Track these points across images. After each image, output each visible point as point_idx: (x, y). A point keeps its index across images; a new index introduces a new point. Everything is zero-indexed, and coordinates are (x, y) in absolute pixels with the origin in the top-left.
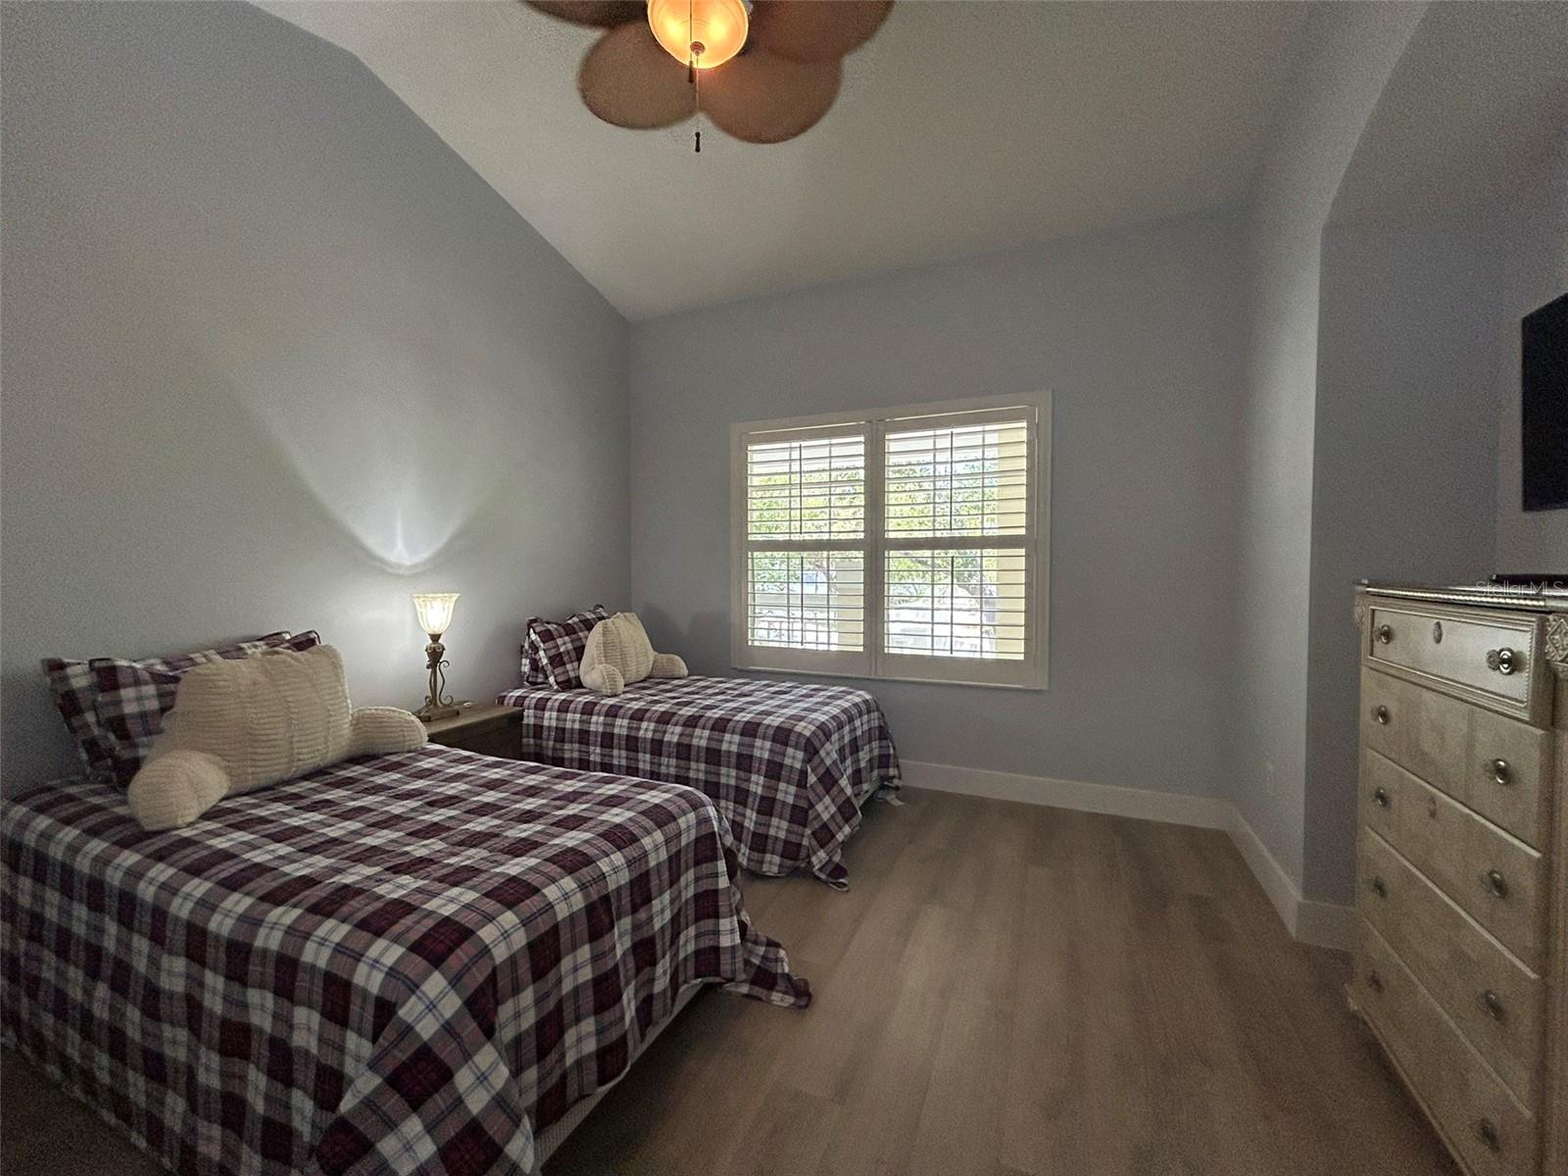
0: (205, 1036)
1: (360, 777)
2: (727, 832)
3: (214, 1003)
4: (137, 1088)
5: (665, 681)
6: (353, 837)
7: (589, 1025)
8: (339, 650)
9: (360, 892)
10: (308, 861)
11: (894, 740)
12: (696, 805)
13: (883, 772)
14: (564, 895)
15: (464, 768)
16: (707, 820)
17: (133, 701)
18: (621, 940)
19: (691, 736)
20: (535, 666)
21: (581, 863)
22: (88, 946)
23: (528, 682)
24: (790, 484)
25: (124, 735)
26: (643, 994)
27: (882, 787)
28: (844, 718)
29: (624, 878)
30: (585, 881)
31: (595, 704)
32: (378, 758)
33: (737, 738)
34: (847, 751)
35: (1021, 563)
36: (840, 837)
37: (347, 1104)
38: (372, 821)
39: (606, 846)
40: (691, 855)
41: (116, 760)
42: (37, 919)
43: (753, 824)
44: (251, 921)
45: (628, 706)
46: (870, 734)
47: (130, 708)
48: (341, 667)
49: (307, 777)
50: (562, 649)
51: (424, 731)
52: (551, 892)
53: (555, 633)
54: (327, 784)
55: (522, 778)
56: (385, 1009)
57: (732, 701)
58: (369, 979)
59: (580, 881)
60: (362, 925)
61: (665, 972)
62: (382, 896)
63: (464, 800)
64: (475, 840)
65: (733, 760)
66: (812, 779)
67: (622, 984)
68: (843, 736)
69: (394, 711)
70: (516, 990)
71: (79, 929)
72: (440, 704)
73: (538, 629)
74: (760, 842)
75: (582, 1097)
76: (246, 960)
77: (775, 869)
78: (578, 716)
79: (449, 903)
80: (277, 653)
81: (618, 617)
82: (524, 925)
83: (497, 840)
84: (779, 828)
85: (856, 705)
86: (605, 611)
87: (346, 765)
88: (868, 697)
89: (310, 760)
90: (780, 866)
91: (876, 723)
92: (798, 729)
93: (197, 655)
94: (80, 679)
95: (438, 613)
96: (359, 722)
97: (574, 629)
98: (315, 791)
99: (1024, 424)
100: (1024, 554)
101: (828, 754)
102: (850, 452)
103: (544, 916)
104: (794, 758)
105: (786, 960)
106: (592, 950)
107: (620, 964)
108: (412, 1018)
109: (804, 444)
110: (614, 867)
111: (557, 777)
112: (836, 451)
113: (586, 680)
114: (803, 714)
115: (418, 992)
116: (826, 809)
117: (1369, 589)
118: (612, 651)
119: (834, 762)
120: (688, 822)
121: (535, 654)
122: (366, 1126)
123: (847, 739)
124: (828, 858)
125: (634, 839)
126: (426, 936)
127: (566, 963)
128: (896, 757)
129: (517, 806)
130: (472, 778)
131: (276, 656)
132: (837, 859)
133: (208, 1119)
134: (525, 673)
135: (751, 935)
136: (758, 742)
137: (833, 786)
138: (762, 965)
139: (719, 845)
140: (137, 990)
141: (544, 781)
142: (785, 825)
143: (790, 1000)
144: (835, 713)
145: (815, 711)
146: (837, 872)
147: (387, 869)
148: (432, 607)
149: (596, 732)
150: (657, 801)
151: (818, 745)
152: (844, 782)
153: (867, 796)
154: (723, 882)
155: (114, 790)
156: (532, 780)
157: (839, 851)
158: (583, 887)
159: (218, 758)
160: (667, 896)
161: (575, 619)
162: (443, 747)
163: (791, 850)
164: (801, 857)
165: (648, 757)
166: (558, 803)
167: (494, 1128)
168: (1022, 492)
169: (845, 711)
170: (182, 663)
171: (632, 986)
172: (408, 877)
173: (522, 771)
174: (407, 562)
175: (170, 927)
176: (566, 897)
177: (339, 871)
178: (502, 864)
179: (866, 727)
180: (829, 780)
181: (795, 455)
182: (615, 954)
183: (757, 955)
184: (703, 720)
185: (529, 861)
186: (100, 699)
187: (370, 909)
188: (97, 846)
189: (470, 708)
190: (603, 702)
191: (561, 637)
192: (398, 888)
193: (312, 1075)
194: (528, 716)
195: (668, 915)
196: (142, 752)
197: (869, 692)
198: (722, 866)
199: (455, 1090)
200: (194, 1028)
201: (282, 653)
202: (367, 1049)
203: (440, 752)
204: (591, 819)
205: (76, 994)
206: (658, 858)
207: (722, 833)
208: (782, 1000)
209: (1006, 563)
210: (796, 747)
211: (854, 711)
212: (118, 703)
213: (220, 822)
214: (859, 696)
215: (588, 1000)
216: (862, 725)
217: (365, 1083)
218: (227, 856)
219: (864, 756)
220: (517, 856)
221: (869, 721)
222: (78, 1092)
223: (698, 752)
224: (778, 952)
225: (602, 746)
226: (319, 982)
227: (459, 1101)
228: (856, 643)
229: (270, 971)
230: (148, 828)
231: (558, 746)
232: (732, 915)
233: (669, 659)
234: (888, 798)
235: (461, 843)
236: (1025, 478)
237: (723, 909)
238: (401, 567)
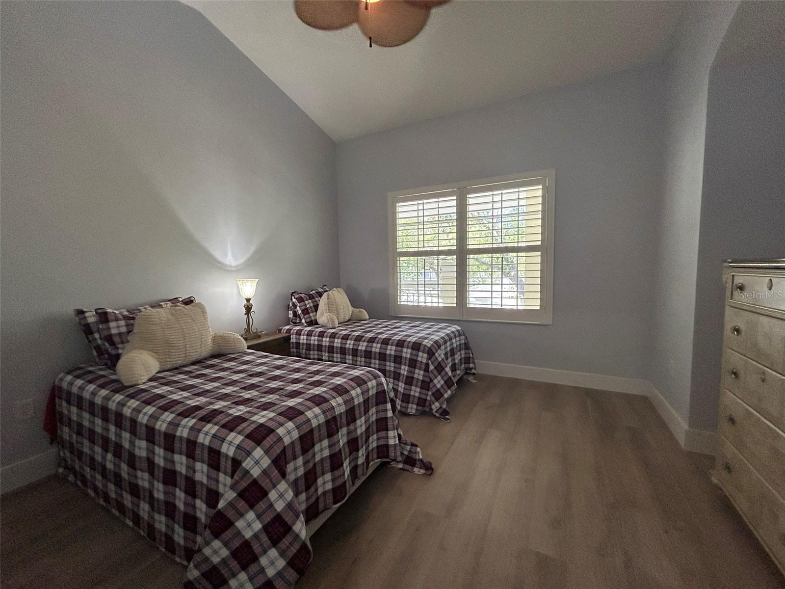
0: (156, 476)
1: (217, 364)
2: (391, 391)
3: (160, 461)
4: (128, 500)
5: (358, 321)
6: (216, 389)
7: (328, 476)
8: (205, 305)
9: (222, 412)
10: (197, 399)
11: (472, 350)
12: (376, 377)
13: (467, 365)
14: (315, 416)
15: (265, 360)
16: (382, 384)
17: (115, 328)
18: (342, 438)
19: (372, 347)
20: (295, 314)
21: (323, 401)
22: (103, 437)
23: (292, 322)
24: (418, 222)
25: (112, 343)
26: (353, 464)
27: (466, 373)
28: (447, 338)
29: (343, 409)
30: (324, 409)
31: (325, 332)
32: (224, 356)
33: (394, 348)
34: (449, 354)
35: (539, 260)
36: (446, 396)
37: (221, 505)
38: (224, 382)
39: (334, 394)
40: (374, 400)
41: (109, 354)
42: (80, 425)
43: (402, 389)
44: (174, 425)
45: (340, 333)
46: (460, 346)
47: (114, 331)
48: (206, 313)
49: (194, 363)
50: (308, 306)
51: (245, 344)
52: (309, 414)
53: (305, 299)
54: (202, 367)
55: (292, 364)
56: (236, 463)
57: (391, 330)
58: (228, 450)
59: (322, 409)
60: (224, 426)
61: (363, 455)
62: (231, 414)
63: (266, 374)
64: (272, 391)
65: (392, 359)
66: (432, 367)
67: (343, 459)
68: (447, 347)
69: (231, 334)
70: (295, 458)
71: (98, 430)
72: (251, 333)
73: (296, 297)
74: (406, 398)
75: (326, 509)
76: (173, 442)
77: (414, 411)
78: (316, 338)
79: (262, 417)
80: (178, 306)
81: (334, 290)
82: (297, 428)
83: (282, 391)
84: (415, 391)
85: (453, 332)
86: (328, 288)
87: (210, 359)
88: (459, 328)
89: (195, 357)
90: (416, 410)
91: (463, 341)
92: (424, 343)
93: (142, 308)
94: (91, 318)
95: (249, 288)
96: (215, 339)
97: (313, 296)
98: (198, 370)
99: (540, 187)
100: (540, 255)
101: (439, 355)
102: (449, 205)
103: (306, 424)
104: (422, 357)
105: (420, 453)
106: (329, 442)
107: (342, 449)
108: (249, 467)
109: (425, 201)
110: (338, 403)
111: (309, 364)
112: (441, 205)
113: (320, 321)
114: (426, 336)
115: (251, 456)
116: (439, 382)
117: (731, 264)
118: (332, 307)
119: (443, 359)
120: (372, 384)
121: (295, 309)
122: (230, 514)
123: (448, 349)
124: (440, 406)
125: (347, 391)
126: (252, 432)
127: (317, 447)
128: (473, 358)
129: (291, 376)
130: (269, 364)
131: (177, 307)
132: (444, 406)
133: (159, 513)
134: (290, 318)
135: (403, 440)
136: (405, 350)
137: (442, 371)
138: (409, 455)
139: (387, 396)
140: (125, 456)
141: (303, 366)
142: (418, 390)
143: (423, 471)
144: (442, 336)
145: (433, 335)
146: (445, 413)
147: (233, 403)
148: (246, 286)
149: (326, 346)
150: (357, 374)
151: (434, 351)
152: (448, 369)
153: (459, 377)
154: (390, 414)
155: (109, 368)
156: (297, 365)
157: (446, 403)
158: (324, 412)
159: (155, 354)
160: (363, 419)
161: (314, 292)
162: (254, 351)
163: (421, 402)
164: (426, 406)
165: (351, 357)
166: (310, 375)
167: (288, 519)
168: (539, 222)
169: (447, 335)
170: (136, 311)
171: (348, 460)
172: (242, 406)
173: (292, 361)
174: (234, 264)
175: (138, 428)
176: (316, 416)
177: (211, 403)
178: (285, 401)
179: (458, 343)
180: (440, 368)
181: (421, 207)
182: (340, 444)
183: (406, 450)
184: (377, 340)
185: (298, 400)
186: (101, 327)
187: (227, 419)
188: (104, 392)
189: (265, 334)
190: (328, 331)
191: (307, 300)
192: (239, 411)
193: (205, 493)
194: (293, 338)
195: (364, 428)
196: (120, 351)
197: (459, 326)
198: (389, 406)
199: (270, 500)
200: (151, 472)
201: (179, 306)
202: (229, 481)
203: (253, 353)
204: (326, 382)
205: (99, 458)
206: (359, 401)
207: (389, 391)
208: (419, 472)
209: (531, 260)
210: (423, 352)
211: (452, 335)
212: (109, 328)
213: (157, 382)
214: (454, 328)
215: (327, 465)
216: (456, 342)
217: (229, 495)
218: (161, 396)
219: (457, 357)
220: (292, 398)
221: (460, 340)
222: (102, 502)
223: (375, 354)
224: (416, 449)
225: (329, 352)
226: (206, 451)
227: (271, 505)
228: (452, 302)
229: (184, 446)
230: (126, 384)
231: (308, 352)
232: (394, 430)
233: (360, 311)
234: (469, 379)
235: (265, 393)
236: (541, 215)
237: (390, 427)
238: (230, 266)
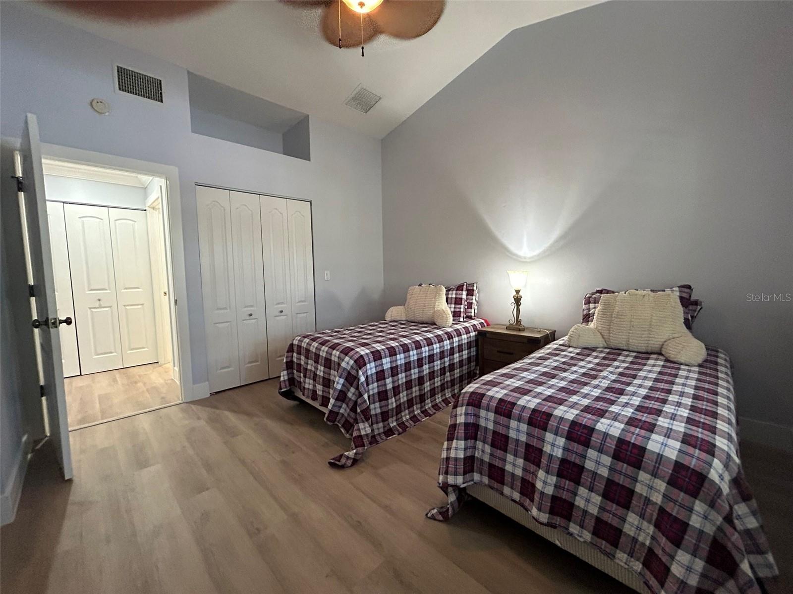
174: (529, 256)
238: (525, 258)
